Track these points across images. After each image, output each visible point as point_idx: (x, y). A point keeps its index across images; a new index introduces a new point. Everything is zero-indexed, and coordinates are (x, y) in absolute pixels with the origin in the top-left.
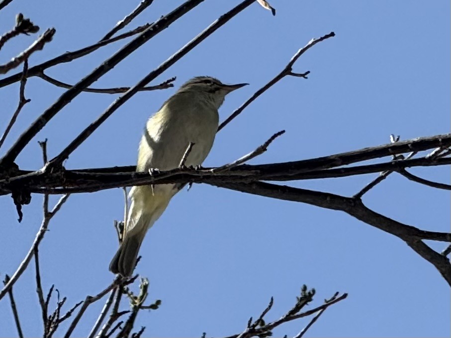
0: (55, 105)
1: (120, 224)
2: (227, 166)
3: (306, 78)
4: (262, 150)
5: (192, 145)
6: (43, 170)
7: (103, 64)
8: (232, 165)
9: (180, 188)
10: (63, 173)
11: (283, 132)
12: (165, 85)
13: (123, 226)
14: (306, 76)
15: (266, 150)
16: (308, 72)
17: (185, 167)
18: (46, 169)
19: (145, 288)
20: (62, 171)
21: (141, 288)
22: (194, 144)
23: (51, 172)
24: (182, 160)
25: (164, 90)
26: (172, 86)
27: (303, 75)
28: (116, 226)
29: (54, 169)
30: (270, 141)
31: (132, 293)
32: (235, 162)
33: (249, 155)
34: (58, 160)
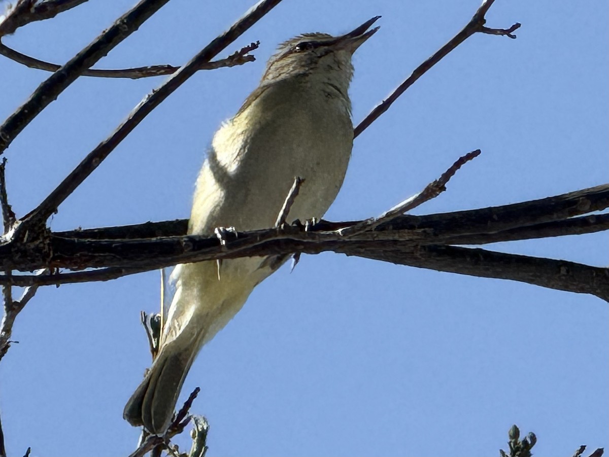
0: (26, 107)
1: (152, 319)
2: (370, 222)
3: (514, 37)
4: (436, 189)
5: (300, 182)
6: (9, 236)
7: (118, 23)
8: (379, 220)
9: (276, 265)
10: (48, 241)
11: (477, 153)
12: (238, 59)
13: (159, 322)
14: (512, 34)
15: (444, 189)
16: (518, 26)
17: (286, 226)
18: (14, 235)
19: (202, 437)
20: (45, 238)
21: (194, 437)
22: (303, 180)
23: (25, 239)
24: (281, 213)
25: (237, 67)
26: (252, 58)
27: (507, 32)
28: (145, 323)
29: (29, 235)
30: (451, 172)
31: (177, 447)
32: (384, 214)
33: (411, 199)
34: (36, 215)
